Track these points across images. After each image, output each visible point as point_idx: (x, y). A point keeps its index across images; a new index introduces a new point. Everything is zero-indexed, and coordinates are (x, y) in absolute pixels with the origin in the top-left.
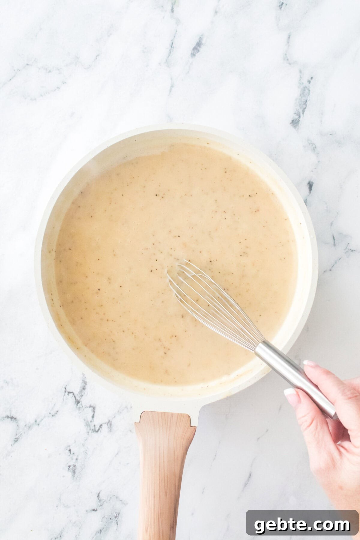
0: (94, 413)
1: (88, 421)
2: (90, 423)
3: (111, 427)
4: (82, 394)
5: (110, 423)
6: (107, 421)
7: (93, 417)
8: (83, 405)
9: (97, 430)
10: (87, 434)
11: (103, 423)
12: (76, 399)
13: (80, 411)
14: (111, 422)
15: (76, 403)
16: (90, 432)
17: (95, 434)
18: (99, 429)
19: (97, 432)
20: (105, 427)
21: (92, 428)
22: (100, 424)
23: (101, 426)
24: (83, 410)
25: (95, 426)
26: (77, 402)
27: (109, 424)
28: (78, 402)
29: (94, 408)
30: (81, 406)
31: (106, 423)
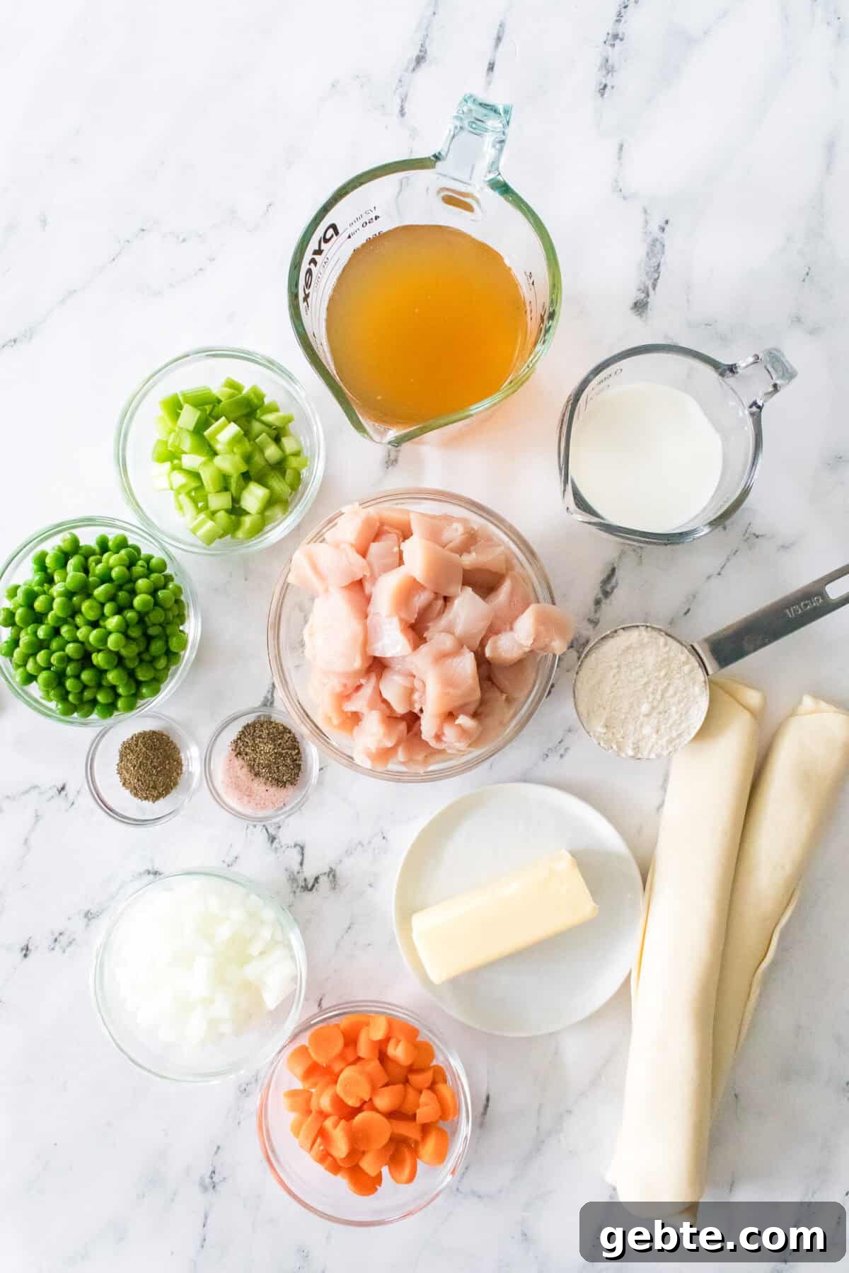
0: (303, 856)
1: (293, 872)
2: (298, 876)
3: (334, 881)
4: (279, 825)
5: (333, 873)
6: (327, 870)
8: (283, 843)
9: (310, 886)
10: (292, 895)
11: (321, 874)
12: (269, 834)
13: (278, 855)
14: (335, 871)
15: (270, 841)
16: (298, 891)
17: (308, 896)
18: (313, 886)
19: (311, 890)
20: (324, 881)
22: (316, 876)
23: (317, 879)
24: (283, 852)
25: (305, 880)
27: (331, 876)
28: (272, 839)
29: (302, 848)
30: (278, 846)
31: (325, 874)
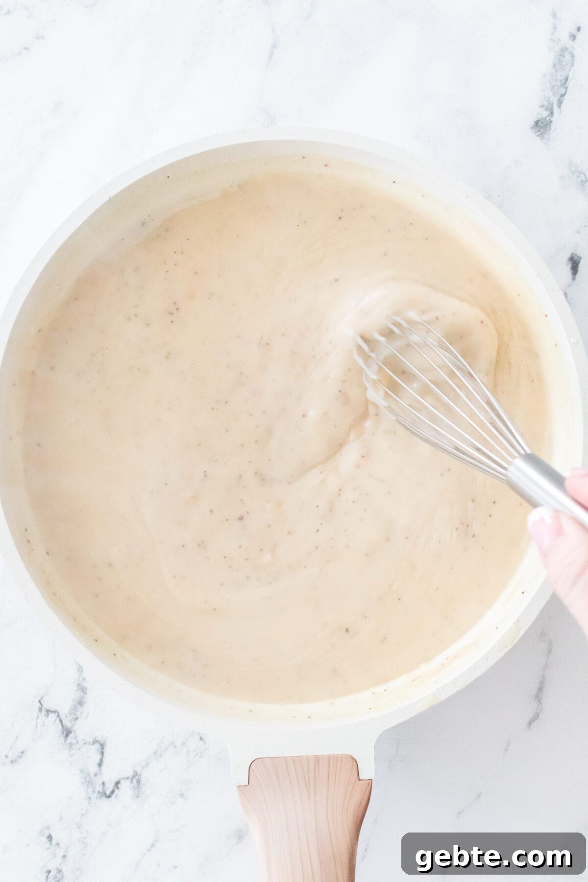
0: (103, 755)
1: (89, 774)
2: (94, 779)
3: (139, 787)
4: (76, 715)
5: (137, 777)
6: (131, 774)
7: (100, 765)
8: (79, 739)
9: (108, 793)
11: (122, 779)
12: (63, 726)
13: (73, 752)
14: (140, 775)
15: (64, 735)
16: (94, 796)
17: (105, 802)
18: (113, 792)
19: (109, 797)
20: (125, 786)
21: (100, 789)
22: (116, 780)
23: (117, 783)
24: (79, 749)
25: (103, 784)
26: (65, 732)
27: (135, 781)
28: (67, 732)
29: (102, 746)
30: (74, 741)
31: (128, 778)
